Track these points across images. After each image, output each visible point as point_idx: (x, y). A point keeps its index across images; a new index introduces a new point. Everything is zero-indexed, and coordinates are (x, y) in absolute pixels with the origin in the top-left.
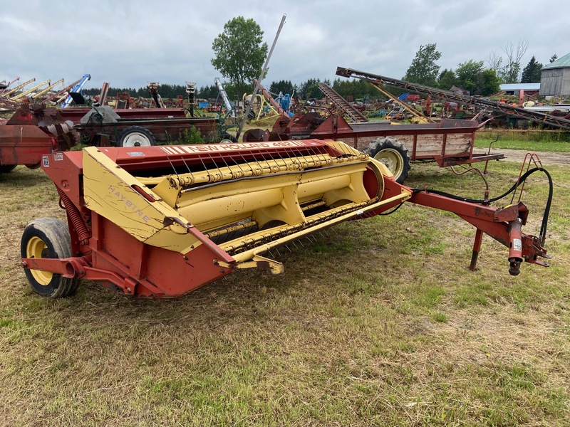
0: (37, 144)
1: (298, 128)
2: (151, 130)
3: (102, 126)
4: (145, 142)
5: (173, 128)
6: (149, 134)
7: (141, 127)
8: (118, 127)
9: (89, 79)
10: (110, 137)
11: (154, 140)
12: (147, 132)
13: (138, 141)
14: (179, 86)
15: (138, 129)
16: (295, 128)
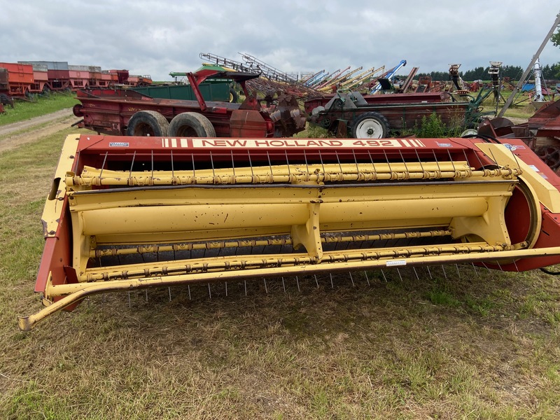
0: (254, 127)
1: (542, 119)
2: (387, 116)
3: (342, 111)
4: (379, 130)
5: (412, 115)
6: (383, 121)
7: (377, 114)
8: (357, 113)
9: (404, 65)
10: (348, 123)
11: (386, 127)
12: (382, 119)
13: (371, 128)
14: (512, 67)
15: (373, 115)
16: (538, 119)
